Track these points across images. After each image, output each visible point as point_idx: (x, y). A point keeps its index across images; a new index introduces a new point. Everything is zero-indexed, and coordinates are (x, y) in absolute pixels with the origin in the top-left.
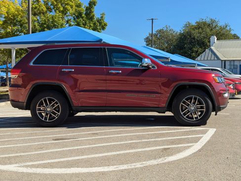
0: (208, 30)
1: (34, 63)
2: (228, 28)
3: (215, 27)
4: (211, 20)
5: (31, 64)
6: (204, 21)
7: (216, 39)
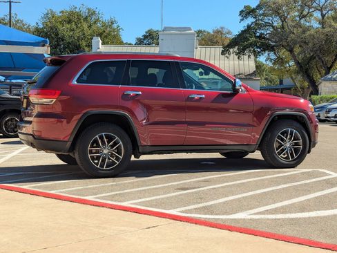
0: (85, 26)
1: (77, 81)
2: (115, 26)
3: (95, 23)
4: (89, 10)
5: (75, 82)
6: (77, 10)
7: (101, 42)
